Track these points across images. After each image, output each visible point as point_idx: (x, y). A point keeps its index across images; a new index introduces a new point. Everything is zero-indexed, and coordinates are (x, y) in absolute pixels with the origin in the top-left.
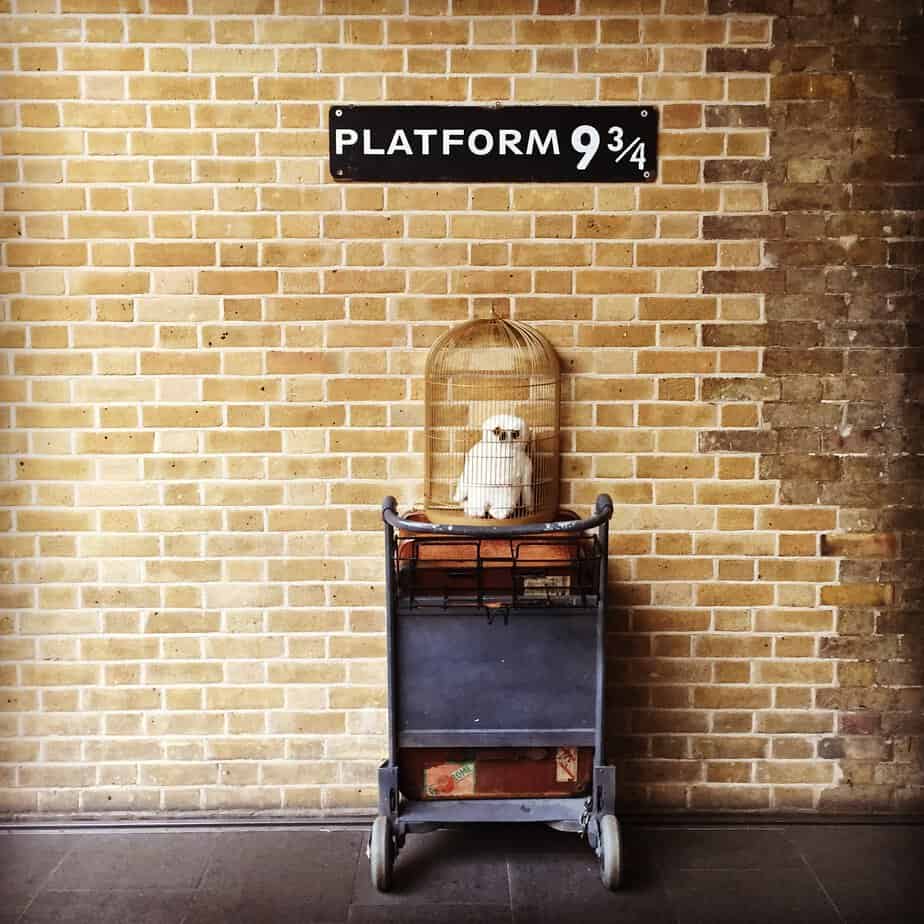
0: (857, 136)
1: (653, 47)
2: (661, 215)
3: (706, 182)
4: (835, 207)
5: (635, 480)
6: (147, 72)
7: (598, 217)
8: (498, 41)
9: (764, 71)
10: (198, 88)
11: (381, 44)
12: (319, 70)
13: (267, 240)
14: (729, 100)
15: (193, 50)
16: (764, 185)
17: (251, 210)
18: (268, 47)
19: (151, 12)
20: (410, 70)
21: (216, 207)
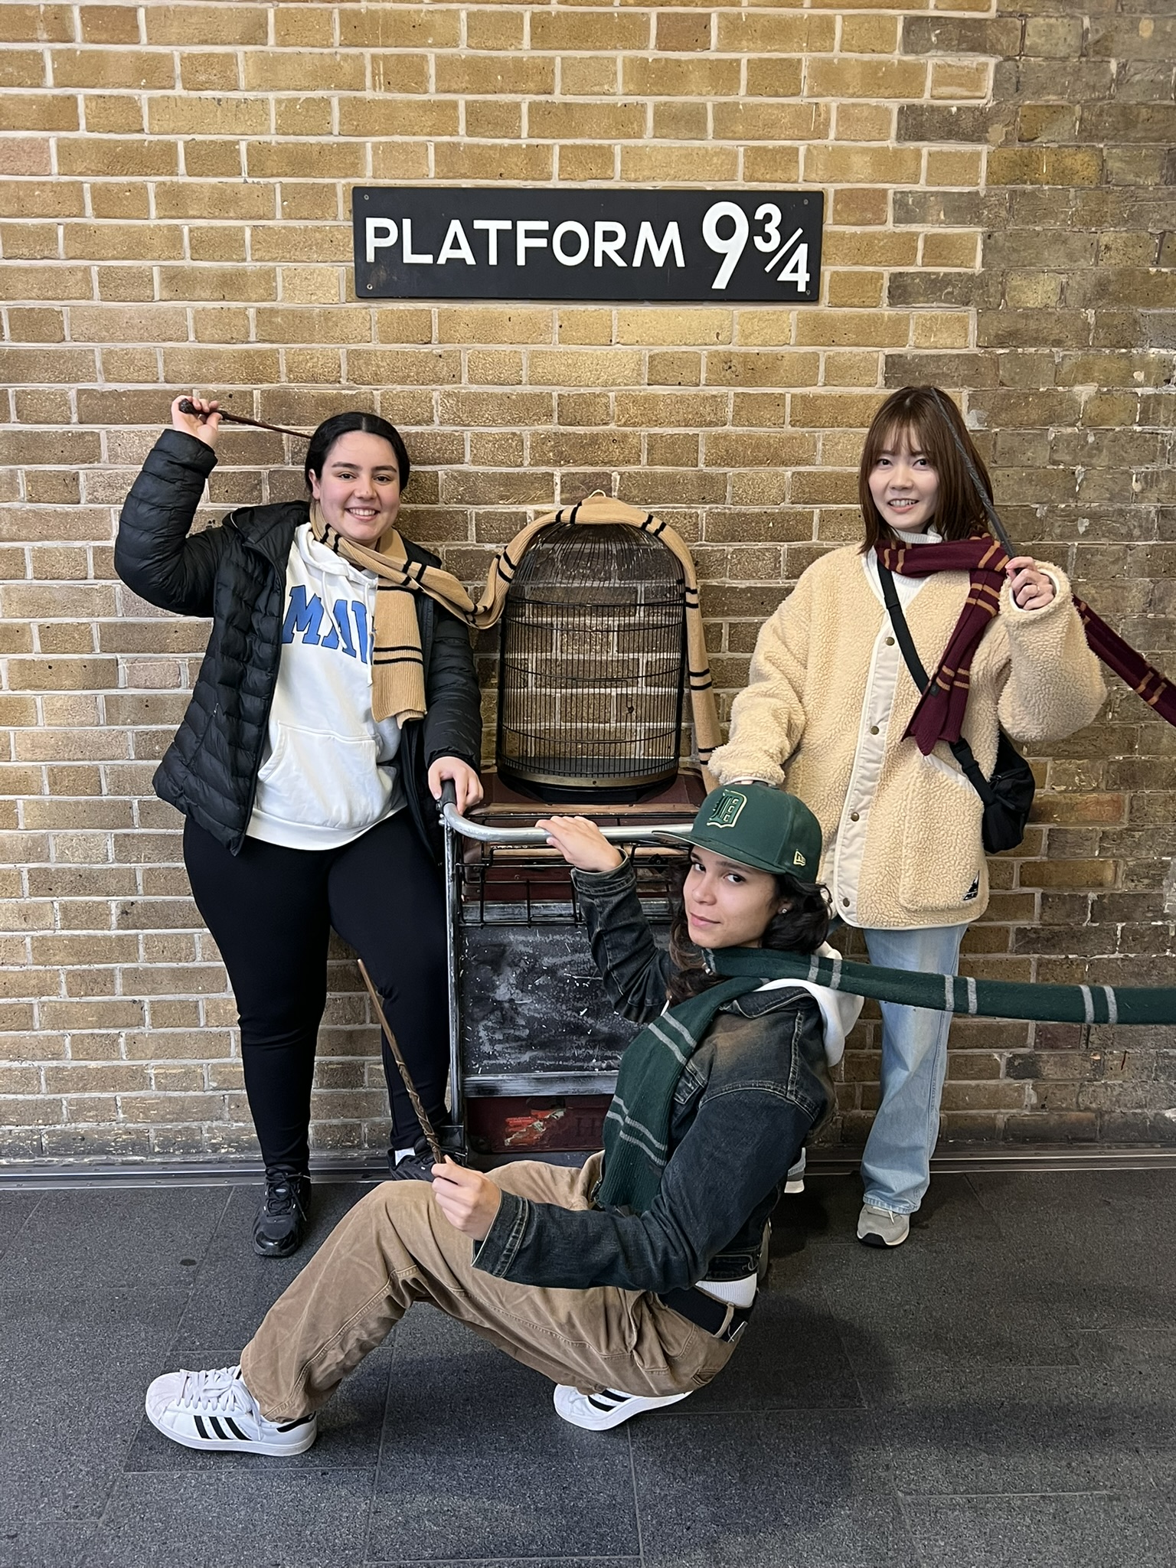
0: (1105, 239)
1: (822, 101)
2: (827, 352)
3: (890, 305)
4: (1069, 343)
7: (741, 355)
8: (596, 89)
9: (979, 140)
10: (160, 159)
11: (426, 92)
12: (336, 132)
13: (265, 386)
14: (928, 183)
15: (150, 99)
16: (972, 310)
17: (243, 342)
18: (260, 95)
19: (85, 41)
20: (470, 133)
21: (192, 337)
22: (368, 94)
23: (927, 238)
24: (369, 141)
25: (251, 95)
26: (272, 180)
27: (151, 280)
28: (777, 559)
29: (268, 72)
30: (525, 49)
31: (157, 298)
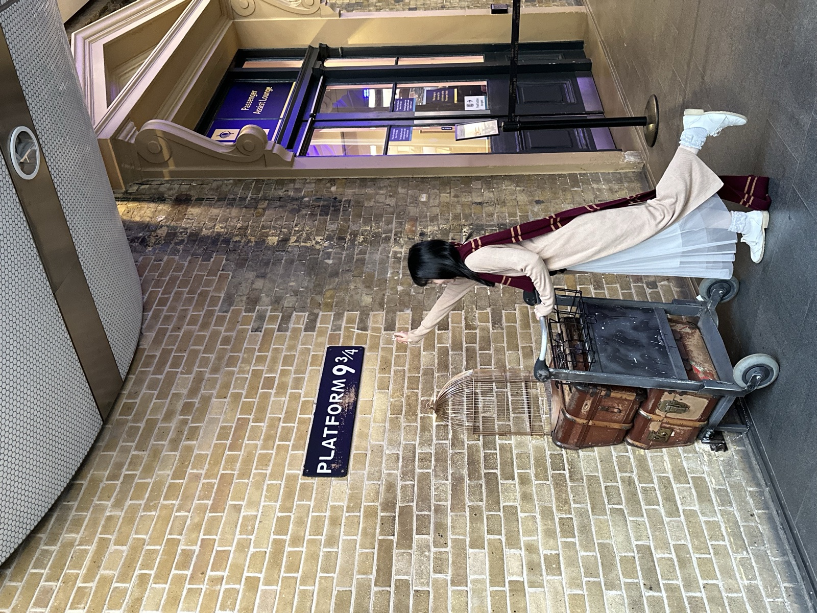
0: (353, 287)
1: (298, 349)
2: (381, 345)
3: (367, 331)
4: (384, 292)
5: (520, 352)
6: (262, 576)
7: (380, 366)
8: (282, 405)
9: (318, 314)
10: (278, 546)
11: (272, 454)
12: (280, 482)
13: (379, 511)
14: (329, 324)
15: (254, 548)
16: (372, 313)
17: (360, 519)
18: (261, 507)
19: (225, 571)
20: (290, 441)
21: (355, 537)
22: (268, 472)
23: (347, 324)
24: (286, 471)
25: (260, 511)
26: (295, 504)
27: (329, 552)
28: (456, 354)
29: (253, 504)
30: (264, 425)
31: (337, 550)
